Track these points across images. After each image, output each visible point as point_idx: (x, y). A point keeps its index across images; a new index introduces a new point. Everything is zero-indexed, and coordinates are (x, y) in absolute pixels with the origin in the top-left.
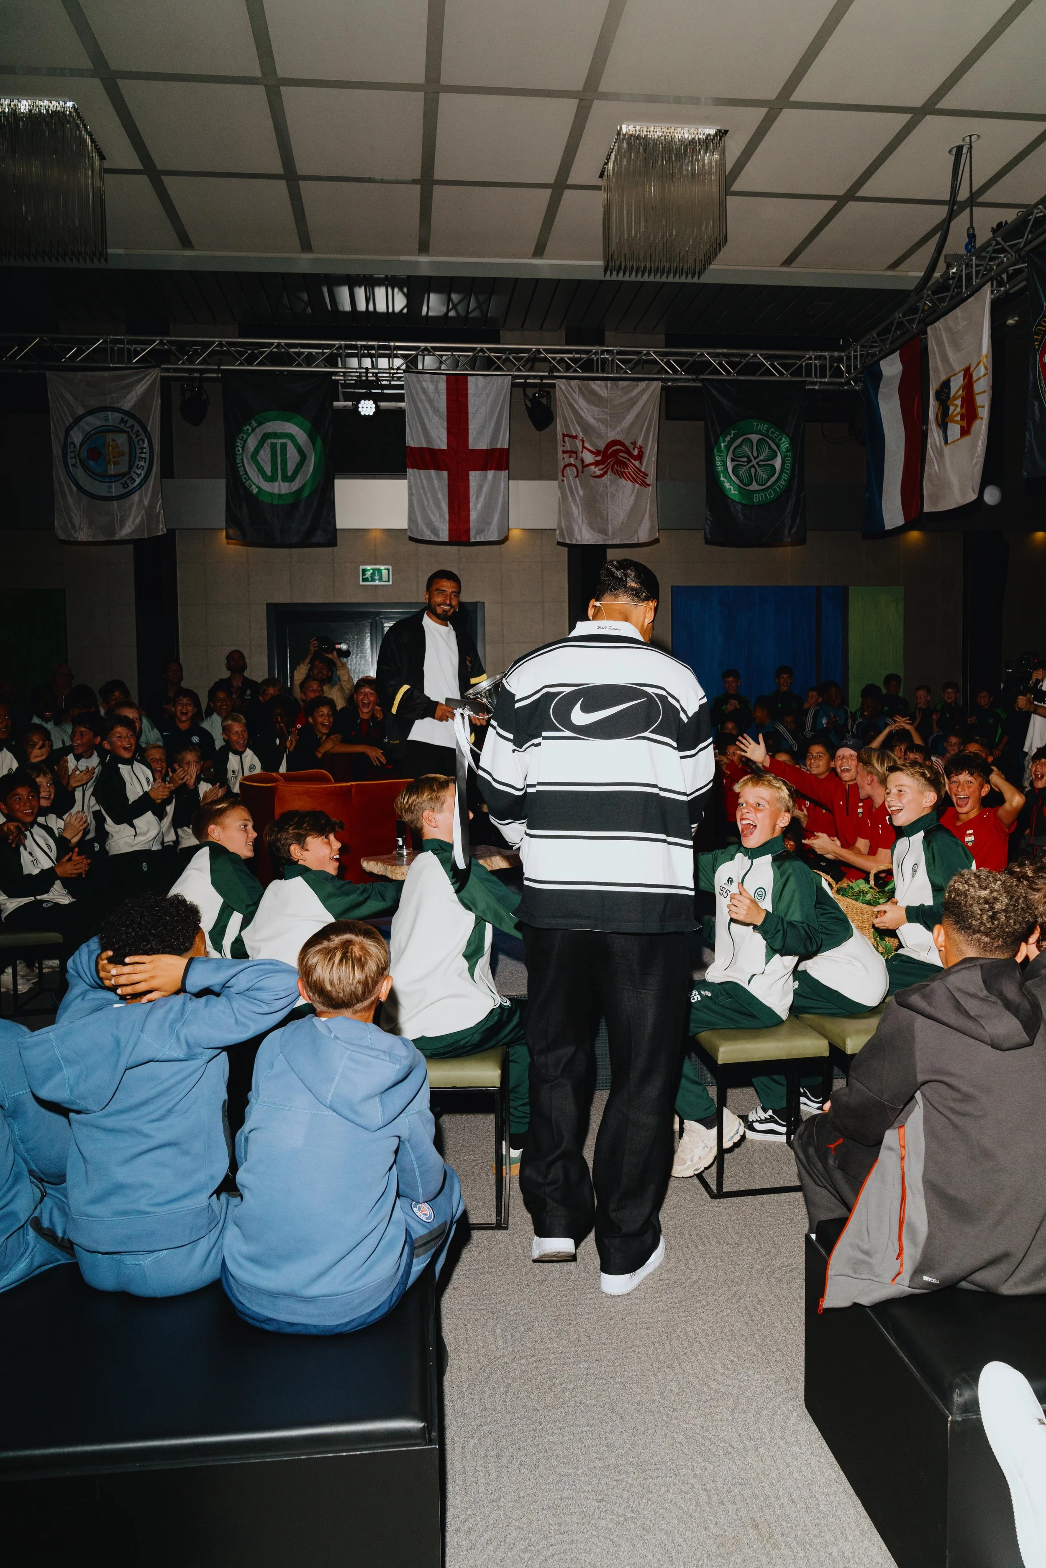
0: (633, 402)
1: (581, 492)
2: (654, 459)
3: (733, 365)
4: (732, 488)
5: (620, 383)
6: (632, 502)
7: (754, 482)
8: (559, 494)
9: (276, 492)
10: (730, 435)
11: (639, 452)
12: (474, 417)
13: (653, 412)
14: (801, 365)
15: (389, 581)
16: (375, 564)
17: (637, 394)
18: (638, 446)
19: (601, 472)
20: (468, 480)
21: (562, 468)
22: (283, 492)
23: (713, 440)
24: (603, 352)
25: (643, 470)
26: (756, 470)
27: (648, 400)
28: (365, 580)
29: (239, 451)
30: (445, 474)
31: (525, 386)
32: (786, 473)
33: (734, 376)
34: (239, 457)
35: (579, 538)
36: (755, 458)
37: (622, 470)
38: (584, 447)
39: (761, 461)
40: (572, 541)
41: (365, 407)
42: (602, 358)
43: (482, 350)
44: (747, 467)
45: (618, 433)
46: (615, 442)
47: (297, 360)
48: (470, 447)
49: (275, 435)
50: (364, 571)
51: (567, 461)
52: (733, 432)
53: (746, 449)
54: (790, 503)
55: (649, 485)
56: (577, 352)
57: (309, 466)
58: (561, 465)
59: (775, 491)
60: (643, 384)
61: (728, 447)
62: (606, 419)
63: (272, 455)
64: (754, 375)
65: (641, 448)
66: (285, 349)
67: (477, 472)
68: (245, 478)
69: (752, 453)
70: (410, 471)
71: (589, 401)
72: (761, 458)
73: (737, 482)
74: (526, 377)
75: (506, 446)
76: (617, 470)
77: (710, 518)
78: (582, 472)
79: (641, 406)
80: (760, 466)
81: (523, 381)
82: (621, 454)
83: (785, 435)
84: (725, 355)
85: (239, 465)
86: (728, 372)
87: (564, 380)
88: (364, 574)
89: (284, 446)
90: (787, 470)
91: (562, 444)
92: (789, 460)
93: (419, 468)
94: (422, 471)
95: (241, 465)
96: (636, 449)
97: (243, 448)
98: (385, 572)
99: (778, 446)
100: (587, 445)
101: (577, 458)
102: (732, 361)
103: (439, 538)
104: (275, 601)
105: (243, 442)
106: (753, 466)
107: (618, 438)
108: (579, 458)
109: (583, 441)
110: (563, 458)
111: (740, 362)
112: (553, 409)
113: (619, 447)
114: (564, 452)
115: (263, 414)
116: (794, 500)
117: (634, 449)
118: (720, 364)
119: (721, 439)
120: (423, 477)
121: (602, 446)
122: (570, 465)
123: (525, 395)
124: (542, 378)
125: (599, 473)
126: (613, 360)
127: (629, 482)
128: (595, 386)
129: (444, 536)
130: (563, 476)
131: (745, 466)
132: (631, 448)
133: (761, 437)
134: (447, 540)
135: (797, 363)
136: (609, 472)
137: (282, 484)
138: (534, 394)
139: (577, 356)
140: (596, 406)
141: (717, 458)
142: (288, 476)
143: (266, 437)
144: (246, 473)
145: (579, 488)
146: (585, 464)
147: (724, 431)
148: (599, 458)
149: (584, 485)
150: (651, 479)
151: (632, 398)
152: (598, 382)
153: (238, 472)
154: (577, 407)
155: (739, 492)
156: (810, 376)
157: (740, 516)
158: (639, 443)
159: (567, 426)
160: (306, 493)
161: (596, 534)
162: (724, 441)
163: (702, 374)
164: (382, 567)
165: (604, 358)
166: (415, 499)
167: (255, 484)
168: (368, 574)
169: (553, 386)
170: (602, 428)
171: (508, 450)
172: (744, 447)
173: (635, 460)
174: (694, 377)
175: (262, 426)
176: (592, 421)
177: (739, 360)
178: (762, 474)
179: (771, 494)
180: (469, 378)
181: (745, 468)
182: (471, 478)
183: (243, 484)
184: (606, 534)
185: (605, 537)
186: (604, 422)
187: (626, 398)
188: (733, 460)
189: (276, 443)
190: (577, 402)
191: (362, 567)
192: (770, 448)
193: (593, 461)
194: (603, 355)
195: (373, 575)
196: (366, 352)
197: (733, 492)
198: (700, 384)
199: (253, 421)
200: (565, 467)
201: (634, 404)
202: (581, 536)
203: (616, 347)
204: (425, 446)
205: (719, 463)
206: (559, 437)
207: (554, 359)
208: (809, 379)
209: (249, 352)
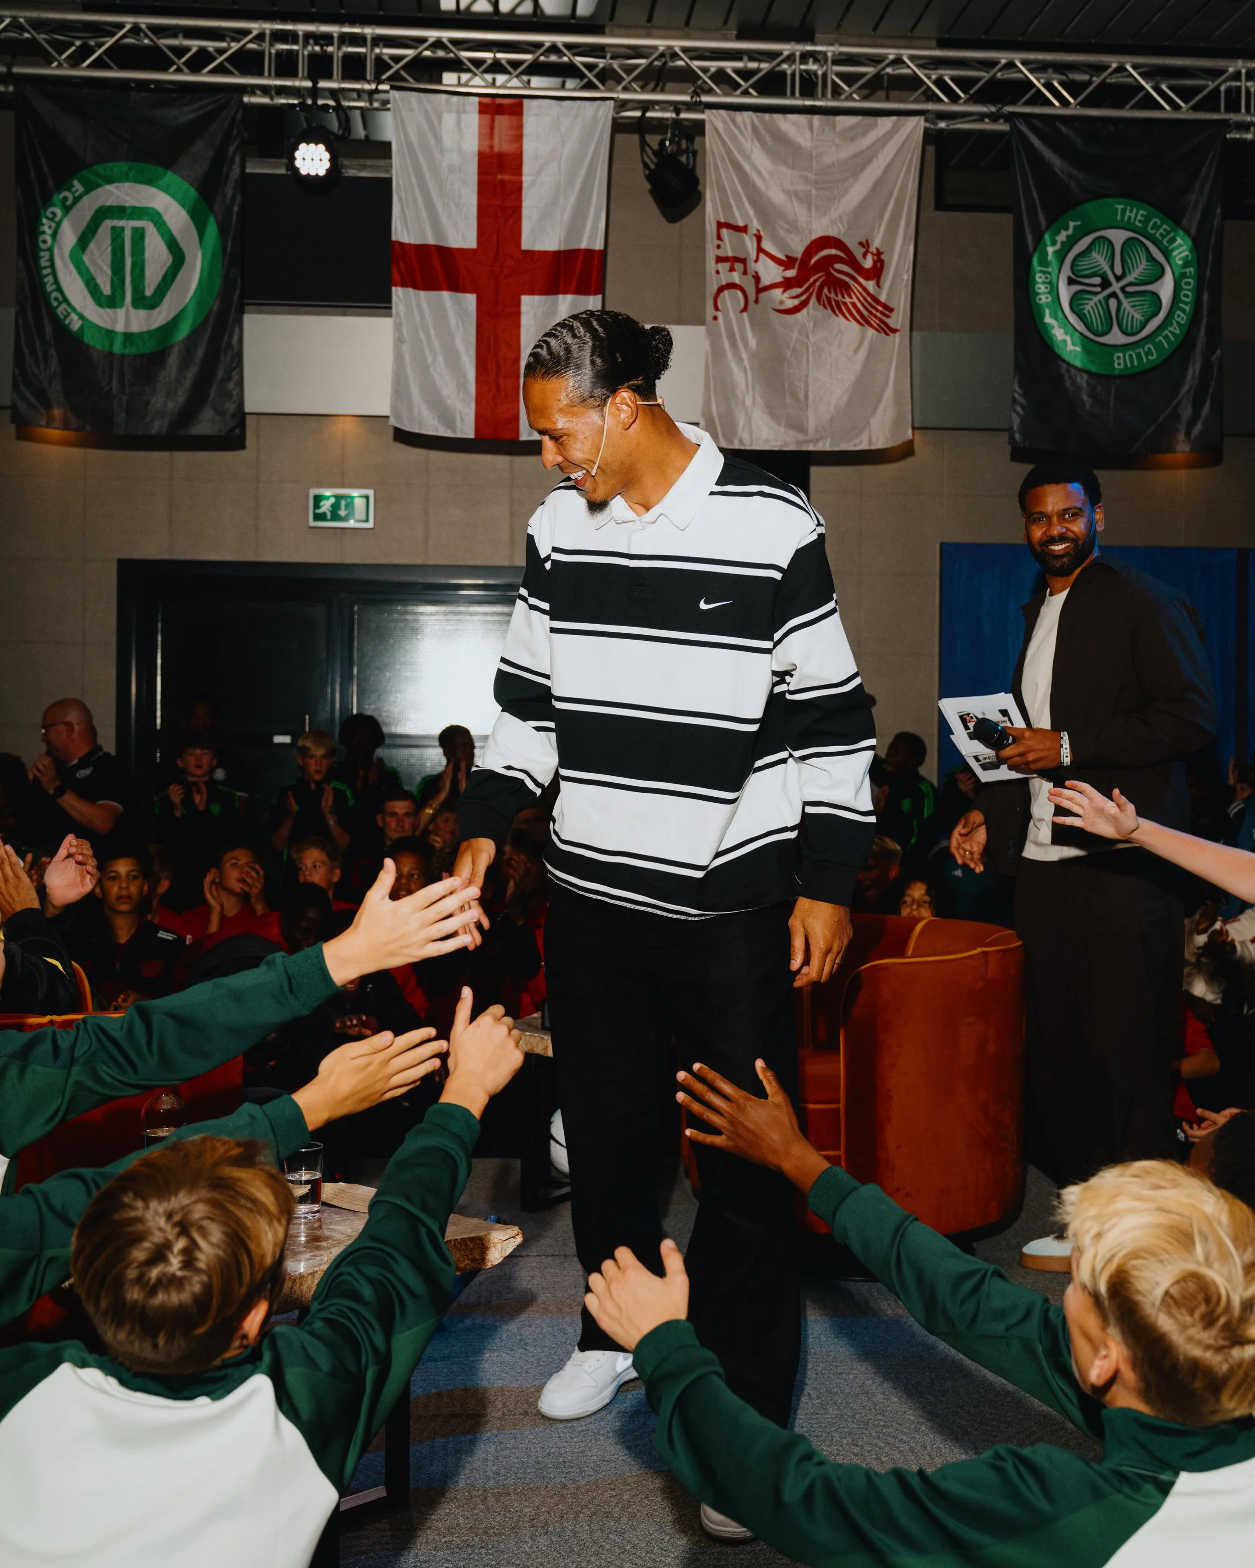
0: (864, 160)
1: (753, 343)
2: (907, 277)
3: (1074, 88)
4: (1068, 339)
5: (840, 119)
6: (858, 366)
7: (1115, 328)
8: (707, 347)
9: (120, 328)
10: (1067, 229)
11: (875, 262)
12: (533, 183)
13: (906, 179)
14: (1217, 90)
15: (367, 520)
16: (343, 486)
17: (875, 143)
18: (873, 249)
19: (796, 302)
20: (517, 314)
21: (714, 291)
22: (135, 328)
23: (1030, 239)
24: (805, 57)
25: (883, 299)
26: (1119, 304)
27: (897, 155)
28: (319, 517)
29: (45, 242)
30: (470, 300)
31: (641, 127)
32: (1183, 311)
33: (1074, 110)
34: (45, 255)
35: (746, 437)
36: (1118, 279)
37: (840, 298)
38: (760, 250)
39: (1131, 284)
40: (731, 442)
41: (308, 158)
42: (801, 71)
43: (554, 49)
44: (1100, 297)
45: (833, 223)
46: (825, 242)
47: (173, 63)
48: (526, 245)
49: (121, 212)
50: (318, 499)
51: (724, 279)
52: (1072, 224)
53: (1099, 259)
54: (1190, 372)
55: (894, 331)
56: (753, 56)
57: (190, 277)
58: (712, 288)
59: (1159, 346)
60: (886, 123)
61: (1062, 256)
62: (809, 194)
63: (114, 253)
64: (1121, 106)
65: (879, 253)
66: (151, 40)
67: (537, 298)
68: (56, 299)
69: (1112, 267)
70: (398, 293)
71: (776, 157)
72: (1130, 278)
73: (1080, 327)
74: (646, 106)
75: (599, 245)
76: (829, 299)
77: (1022, 400)
78: (756, 301)
79: (883, 166)
80: (1127, 294)
81: (638, 114)
82: (838, 266)
83: (1181, 232)
84: (1060, 68)
85: (45, 272)
86: (1064, 103)
87: (723, 112)
88: (317, 505)
89: (139, 235)
90: (1186, 303)
91: (717, 242)
92: (1188, 284)
93: (416, 287)
94: (422, 293)
95: (48, 271)
96: (869, 257)
97: (54, 235)
98: (359, 503)
99: (1166, 254)
100: (767, 245)
101: (745, 273)
102: (1072, 82)
103: (454, 431)
104: (137, 555)
105: (54, 225)
106: (1114, 295)
107: (833, 232)
108: (751, 272)
109: (759, 238)
110: (718, 272)
111: (1090, 82)
112: (699, 173)
113: (833, 252)
114: (720, 260)
115: (98, 168)
116: (1198, 366)
117: (865, 255)
118: (1049, 86)
119: (1047, 237)
120: (424, 305)
121: (798, 248)
122: (732, 286)
123: (643, 143)
124: (677, 107)
125: (791, 304)
126: (825, 75)
127: (854, 323)
128: (789, 124)
129: (467, 429)
130: (717, 308)
131: (1096, 294)
132: (858, 252)
133: (1131, 234)
134: (471, 435)
135: (1204, 87)
136: (813, 300)
137: (133, 311)
138: (662, 143)
139: (753, 65)
140: (786, 164)
141: (1039, 278)
142: (144, 297)
143: (103, 213)
144: (59, 289)
145: (749, 334)
146: (761, 286)
147: (1055, 219)
148: (791, 273)
149: (760, 326)
150: (899, 318)
151: (862, 152)
152: (791, 117)
153: (43, 286)
154: (747, 167)
155: (1085, 349)
156: (1238, 110)
157: (1085, 397)
158: (876, 243)
159: (727, 207)
160: (184, 331)
161: (782, 430)
162: (1054, 243)
163: (1014, 102)
164: (355, 493)
165: (808, 72)
166: (405, 348)
167: (75, 310)
168: (326, 506)
169: (699, 127)
170: (799, 212)
171: (602, 255)
172: (1094, 254)
173: (867, 278)
174: (993, 109)
175: (94, 193)
176: (777, 196)
177: (1086, 77)
178: (1132, 311)
179: (1149, 353)
180: (526, 102)
181: (1096, 299)
182: (524, 308)
183: (52, 311)
184: (802, 429)
185: (801, 437)
186: (806, 200)
187: (851, 149)
188: (1071, 282)
189: (123, 229)
190: (748, 158)
191: (314, 492)
192: (1150, 257)
193: (779, 279)
194: (806, 63)
195: (335, 507)
196: (317, 48)
197: (1070, 347)
198: (1002, 127)
199: (76, 182)
200: (721, 289)
201: (868, 161)
202: (751, 436)
203: (831, 44)
204: (431, 241)
205: (1041, 288)
206: (711, 228)
207: (705, 70)
208: (1234, 117)
209: (78, 43)
